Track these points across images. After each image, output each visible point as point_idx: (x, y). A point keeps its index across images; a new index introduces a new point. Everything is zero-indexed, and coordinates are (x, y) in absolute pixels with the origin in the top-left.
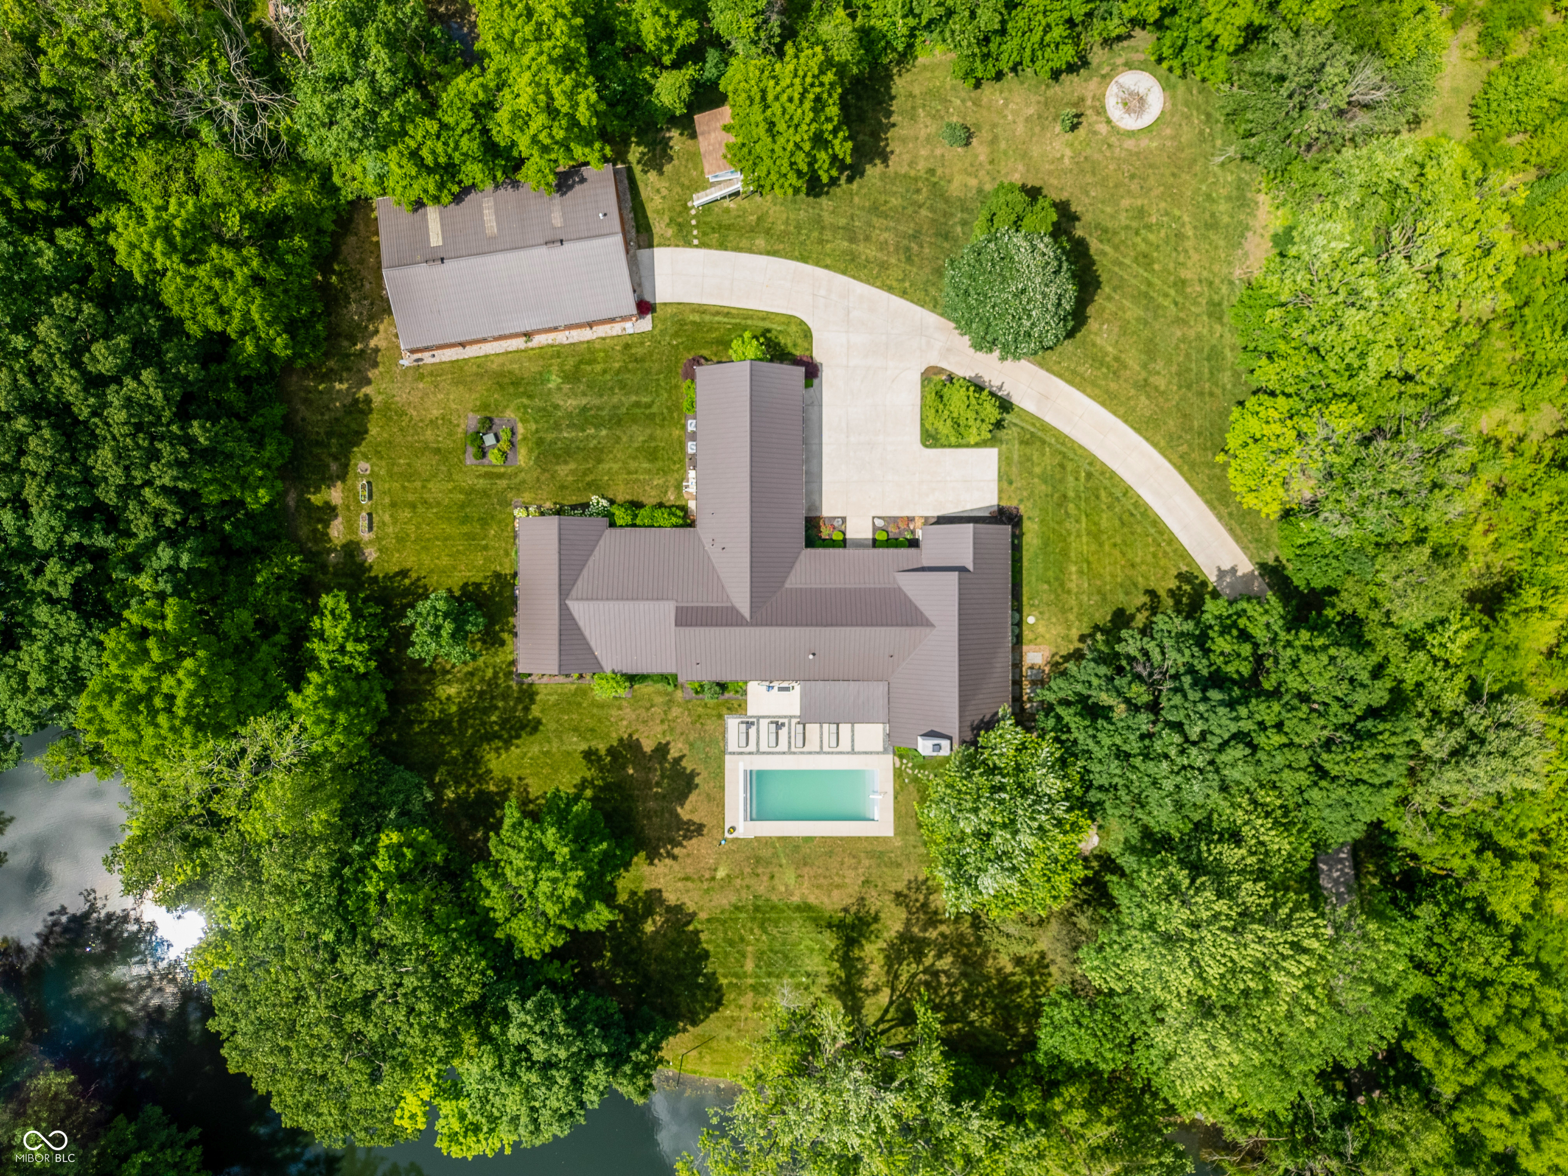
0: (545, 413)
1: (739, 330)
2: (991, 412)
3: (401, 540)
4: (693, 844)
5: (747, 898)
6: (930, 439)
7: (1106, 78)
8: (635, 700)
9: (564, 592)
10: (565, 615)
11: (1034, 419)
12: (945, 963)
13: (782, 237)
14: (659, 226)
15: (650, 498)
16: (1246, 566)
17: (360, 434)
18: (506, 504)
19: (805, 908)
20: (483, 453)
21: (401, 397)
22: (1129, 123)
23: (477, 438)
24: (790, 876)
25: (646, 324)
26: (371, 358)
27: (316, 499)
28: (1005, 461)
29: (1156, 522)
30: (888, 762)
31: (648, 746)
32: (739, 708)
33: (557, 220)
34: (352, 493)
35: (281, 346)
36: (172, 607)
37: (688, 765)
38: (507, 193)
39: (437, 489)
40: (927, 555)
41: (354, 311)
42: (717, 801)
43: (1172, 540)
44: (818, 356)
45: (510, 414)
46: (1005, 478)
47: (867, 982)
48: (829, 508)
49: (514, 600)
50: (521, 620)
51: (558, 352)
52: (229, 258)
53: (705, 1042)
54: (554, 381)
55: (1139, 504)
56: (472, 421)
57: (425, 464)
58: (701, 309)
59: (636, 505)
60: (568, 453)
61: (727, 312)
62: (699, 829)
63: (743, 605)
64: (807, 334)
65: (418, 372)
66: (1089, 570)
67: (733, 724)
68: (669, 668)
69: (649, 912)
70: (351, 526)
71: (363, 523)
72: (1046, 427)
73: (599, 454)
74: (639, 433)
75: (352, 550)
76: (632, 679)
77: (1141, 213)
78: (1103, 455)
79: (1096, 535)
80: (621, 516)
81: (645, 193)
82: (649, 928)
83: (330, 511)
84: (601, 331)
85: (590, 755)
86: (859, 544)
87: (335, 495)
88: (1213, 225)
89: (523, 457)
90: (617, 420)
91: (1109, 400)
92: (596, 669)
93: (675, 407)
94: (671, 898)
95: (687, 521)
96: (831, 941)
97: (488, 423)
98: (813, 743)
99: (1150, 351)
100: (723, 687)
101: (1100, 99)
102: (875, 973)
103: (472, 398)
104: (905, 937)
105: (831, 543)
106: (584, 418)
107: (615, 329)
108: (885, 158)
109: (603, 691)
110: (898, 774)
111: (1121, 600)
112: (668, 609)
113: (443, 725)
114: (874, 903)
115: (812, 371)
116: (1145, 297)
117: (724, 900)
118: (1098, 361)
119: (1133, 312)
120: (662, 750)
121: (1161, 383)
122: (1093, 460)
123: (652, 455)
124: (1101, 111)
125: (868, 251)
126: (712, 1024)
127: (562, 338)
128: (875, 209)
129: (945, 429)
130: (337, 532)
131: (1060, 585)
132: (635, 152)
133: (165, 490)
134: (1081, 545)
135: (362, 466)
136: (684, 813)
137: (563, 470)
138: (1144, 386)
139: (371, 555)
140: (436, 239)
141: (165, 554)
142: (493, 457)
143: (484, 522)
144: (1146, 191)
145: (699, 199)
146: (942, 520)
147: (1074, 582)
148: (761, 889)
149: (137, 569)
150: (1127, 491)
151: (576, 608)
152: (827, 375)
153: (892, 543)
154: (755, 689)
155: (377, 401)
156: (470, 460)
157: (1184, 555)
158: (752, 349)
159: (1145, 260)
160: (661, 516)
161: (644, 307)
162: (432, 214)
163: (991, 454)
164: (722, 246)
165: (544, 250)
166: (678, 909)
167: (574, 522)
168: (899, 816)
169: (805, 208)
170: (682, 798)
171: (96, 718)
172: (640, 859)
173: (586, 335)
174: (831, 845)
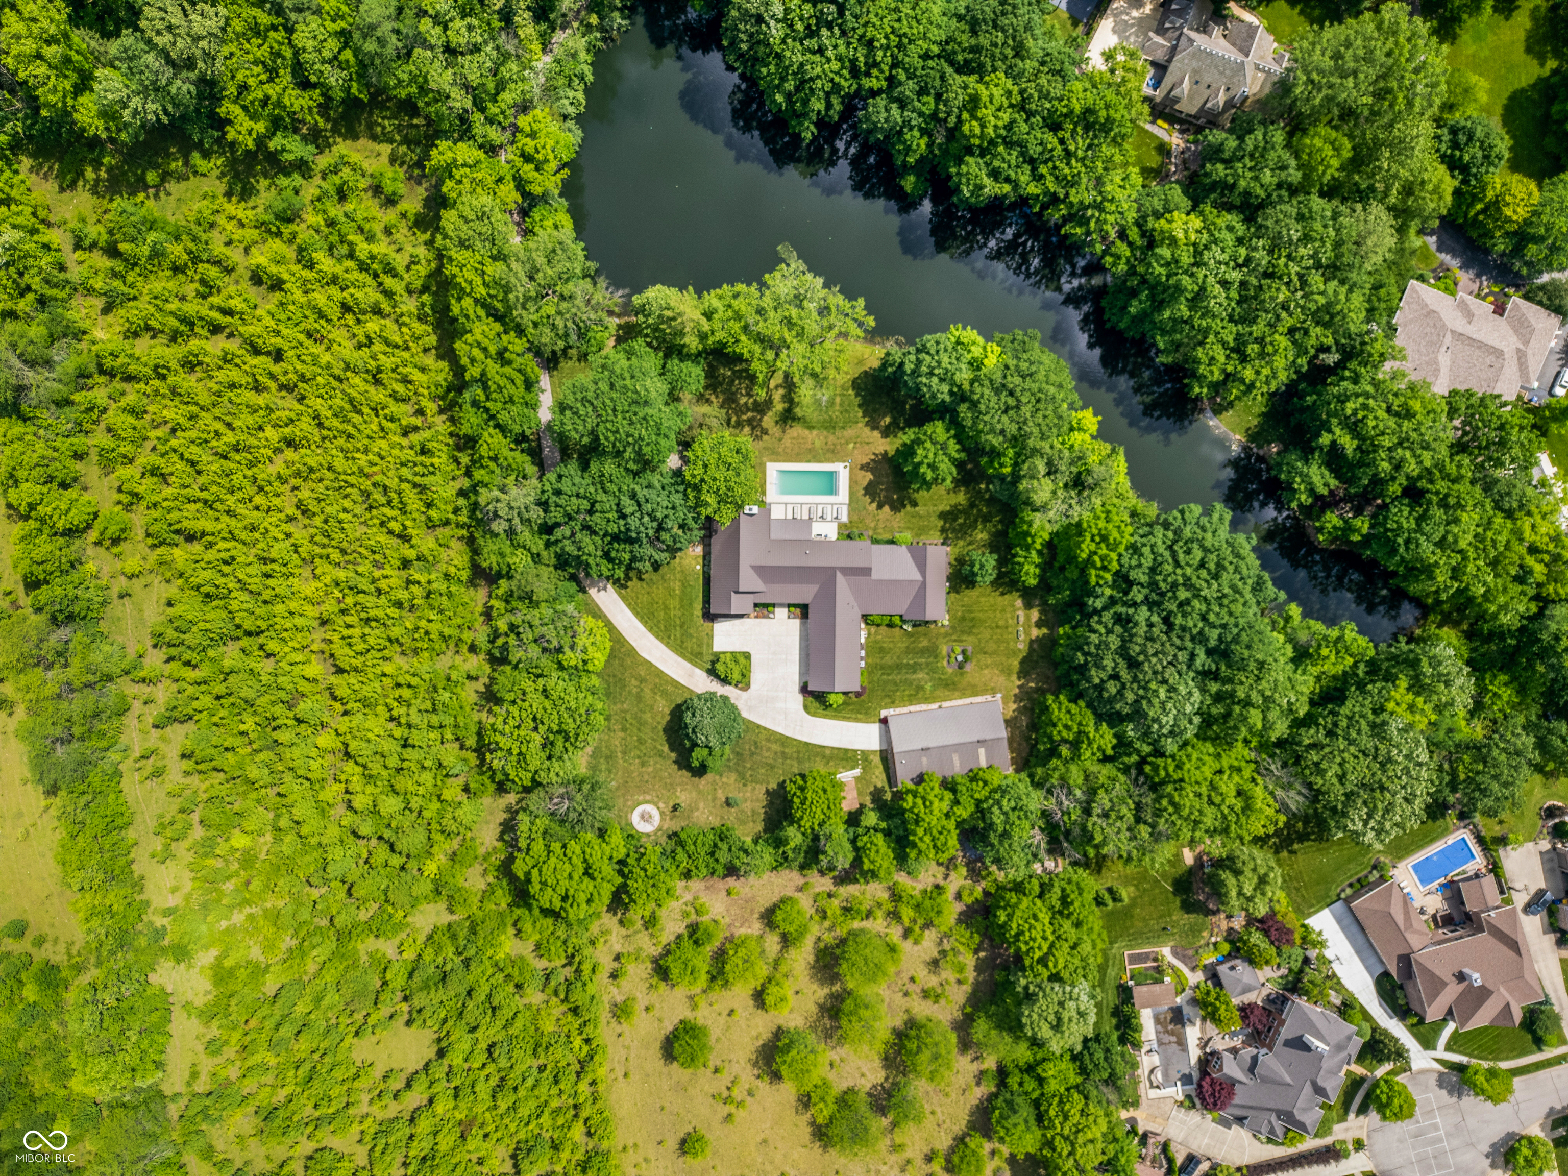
0: (933, 671)
1: (839, 709)
2: (720, 667)
3: (1003, 611)
4: (865, 460)
5: (838, 433)
6: (747, 656)
7: (659, 829)
8: (892, 531)
9: (924, 584)
10: (923, 572)
11: (695, 665)
12: (743, 400)
13: (817, 755)
14: (877, 760)
15: (883, 629)
16: (593, 592)
17: (1023, 662)
18: (953, 628)
19: (811, 428)
20: (964, 652)
21: (1002, 679)
22: (649, 808)
23: (966, 659)
24: (818, 444)
25: (884, 713)
26: (1018, 698)
27: (1045, 631)
28: (710, 645)
29: (636, 614)
30: (769, 499)
31: (886, 508)
32: (841, 526)
33: (925, 760)
34: (1027, 633)
35: (1050, 699)
36: (1093, 580)
37: (868, 499)
38: (948, 774)
39: (986, 634)
40: (751, 599)
41: (1024, 721)
42: (853, 482)
43: (629, 605)
44: (800, 698)
45: (950, 670)
46: (711, 637)
47: (781, 391)
48: (796, 622)
49: (949, 579)
50: (945, 571)
51: (927, 700)
52: (1065, 734)
53: (860, 362)
54: (928, 686)
55: (645, 624)
56: (968, 667)
57: (992, 646)
58: (857, 720)
59: (890, 625)
60: (923, 652)
61: (844, 718)
62: (862, 467)
63: (840, 577)
64: (806, 708)
65: (994, 692)
66: (670, 591)
67: (844, 518)
68: (875, 547)
69: (888, 427)
70: (1028, 618)
71: (1022, 619)
72: (690, 661)
73: (908, 651)
74: (888, 660)
75: (1028, 606)
76: (892, 542)
77: (643, 764)
78: (662, 647)
79: (666, 608)
80: (897, 620)
81: (883, 777)
82: (888, 420)
83: (1039, 625)
84: (905, 710)
85: (915, 504)
86: (781, 605)
87: (1035, 633)
88: (608, 758)
89: (944, 650)
90: (898, 667)
91: (660, 674)
92: (911, 547)
93: (870, 673)
94: (876, 434)
95: (865, 617)
96: (798, 411)
97: (961, 666)
98: (805, 509)
99: (639, 698)
100: (849, 537)
101: (663, 819)
102: (777, 395)
103: (968, 678)
104: (762, 413)
105: (795, 606)
106: (914, 668)
107: (898, 711)
108: (768, 792)
109: (907, 536)
110: (764, 493)
111: (655, 576)
112: (875, 575)
113: (986, 519)
114: (775, 430)
115: (804, 689)
116: (641, 723)
117: (849, 432)
118: (664, 693)
119: (647, 716)
120: (880, 507)
121: (634, 682)
122: (667, 645)
123: (882, 650)
124: (662, 814)
125: (775, 747)
126: (856, 372)
127: (924, 707)
128: (772, 767)
129: (742, 660)
130: (1035, 614)
131: (684, 585)
132: (888, 796)
133: (1094, 631)
134: (674, 603)
135: (1021, 646)
136: (869, 476)
137: (925, 643)
138: (642, 680)
139: (1019, 603)
140: (982, 751)
141: (1099, 604)
142: (958, 650)
143: (963, 619)
144: (641, 774)
145: (857, 772)
146: (741, 616)
147: (677, 586)
148: (831, 438)
149: (1111, 597)
150: (651, 630)
151: (918, 577)
152: (796, 687)
153: (766, 606)
154: (833, 536)
155: (1014, 677)
156: (970, 649)
157: (623, 598)
158: (833, 699)
159: (641, 741)
160: (878, 620)
161: (884, 721)
162: (983, 763)
163: (716, 648)
164: (846, 751)
165: (931, 744)
166: (873, 428)
167: (918, 617)
168: (764, 473)
169: (806, 768)
170: (870, 483)
171: (1121, 533)
172: (891, 453)
173: (912, 708)
174: (797, 458)
